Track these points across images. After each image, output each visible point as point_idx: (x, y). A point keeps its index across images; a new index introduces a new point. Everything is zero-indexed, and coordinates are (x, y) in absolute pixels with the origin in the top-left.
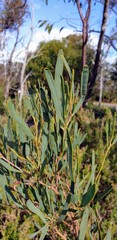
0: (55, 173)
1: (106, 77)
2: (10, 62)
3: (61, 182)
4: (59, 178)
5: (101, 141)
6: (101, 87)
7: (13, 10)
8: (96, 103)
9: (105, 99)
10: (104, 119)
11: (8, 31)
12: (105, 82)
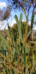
0: (18, 64)
1: (34, 34)
2: (5, 29)
3: (20, 68)
4: (19, 66)
5: (33, 53)
6: (32, 37)
7: (6, 15)
8: (31, 42)
9: (34, 40)
10: (34, 46)
11: (5, 20)
12: (33, 35)
